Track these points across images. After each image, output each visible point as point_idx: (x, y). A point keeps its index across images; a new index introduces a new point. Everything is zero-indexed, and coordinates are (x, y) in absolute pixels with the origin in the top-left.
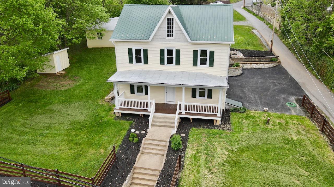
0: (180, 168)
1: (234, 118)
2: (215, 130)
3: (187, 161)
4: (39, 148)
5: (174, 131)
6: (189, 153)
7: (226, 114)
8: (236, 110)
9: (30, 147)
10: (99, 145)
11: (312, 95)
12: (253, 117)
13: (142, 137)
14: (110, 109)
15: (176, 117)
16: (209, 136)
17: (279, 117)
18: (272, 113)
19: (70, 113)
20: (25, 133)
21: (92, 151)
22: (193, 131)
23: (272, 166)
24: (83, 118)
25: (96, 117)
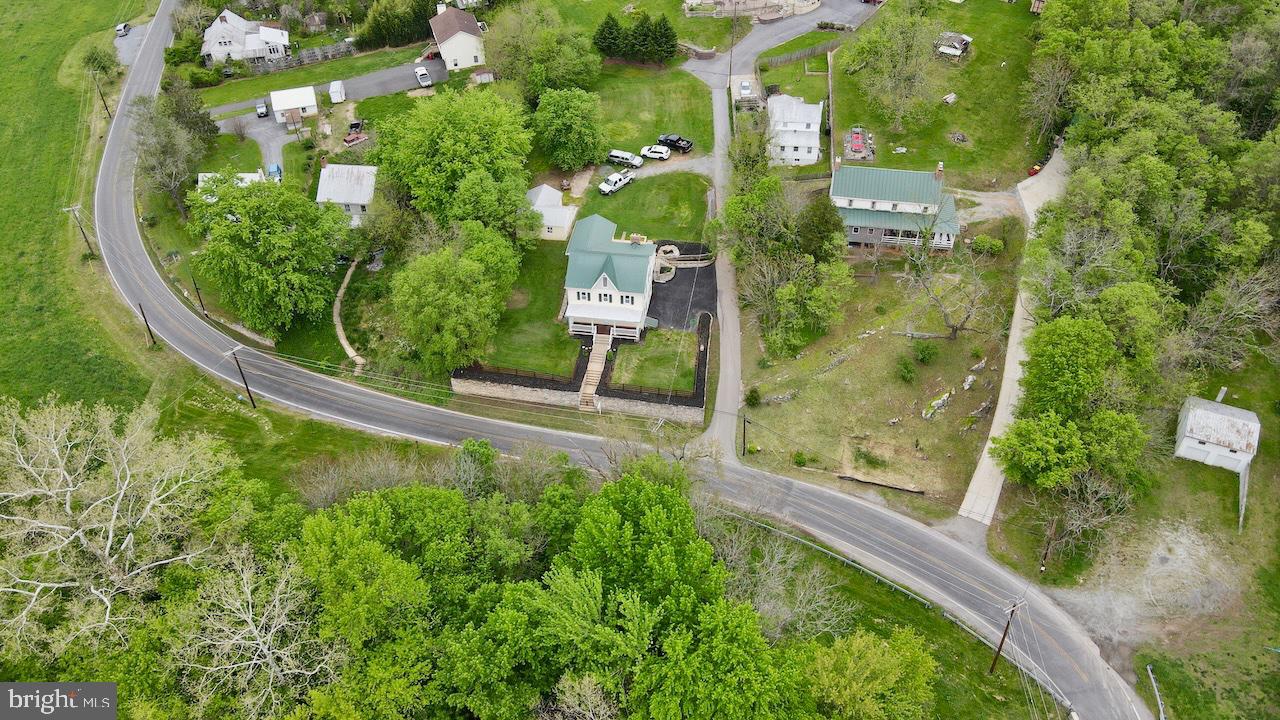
0: (612, 370)
1: (649, 336)
2: (632, 346)
3: (616, 367)
4: (531, 361)
5: (609, 347)
6: (617, 362)
7: (643, 333)
8: (652, 329)
9: (526, 360)
10: (566, 358)
11: (721, 307)
12: (661, 335)
13: (590, 351)
14: (563, 330)
15: (611, 337)
16: (632, 350)
17: (678, 334)
18: (675, 331)
19: (536, 331)
20: (517, 350)
21: (563, 363)
22: (621, 347)
23: (659, 368)
24: (548, 337)
25: (557, 336)
